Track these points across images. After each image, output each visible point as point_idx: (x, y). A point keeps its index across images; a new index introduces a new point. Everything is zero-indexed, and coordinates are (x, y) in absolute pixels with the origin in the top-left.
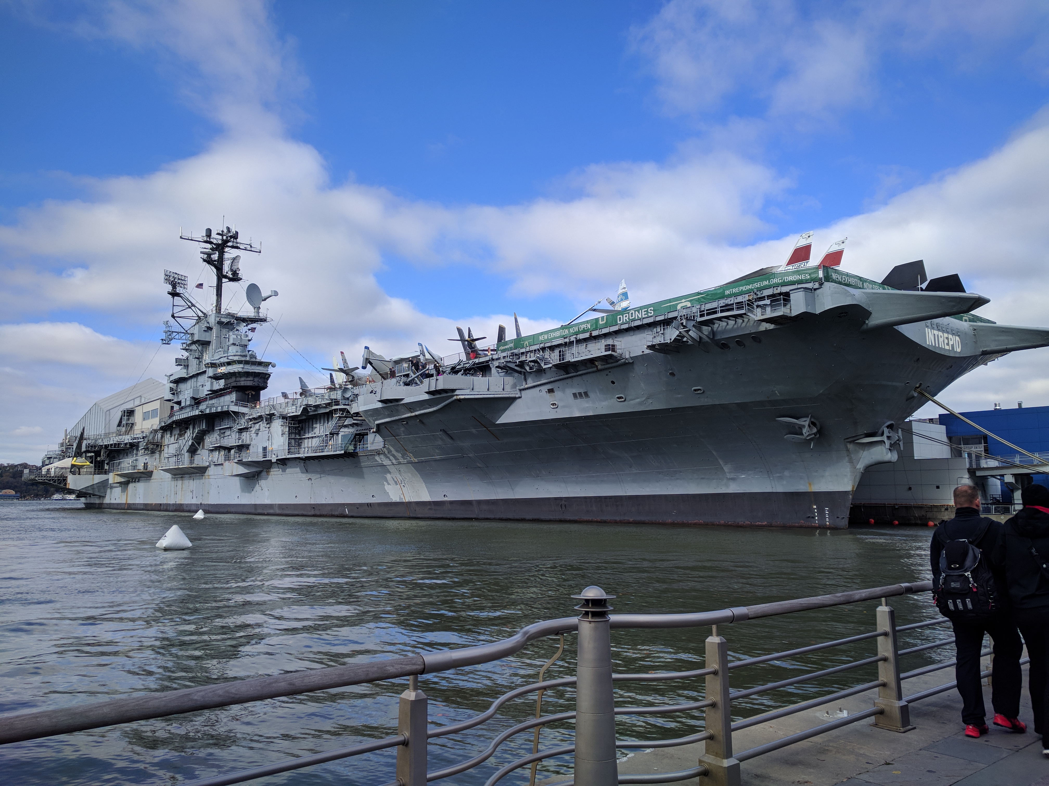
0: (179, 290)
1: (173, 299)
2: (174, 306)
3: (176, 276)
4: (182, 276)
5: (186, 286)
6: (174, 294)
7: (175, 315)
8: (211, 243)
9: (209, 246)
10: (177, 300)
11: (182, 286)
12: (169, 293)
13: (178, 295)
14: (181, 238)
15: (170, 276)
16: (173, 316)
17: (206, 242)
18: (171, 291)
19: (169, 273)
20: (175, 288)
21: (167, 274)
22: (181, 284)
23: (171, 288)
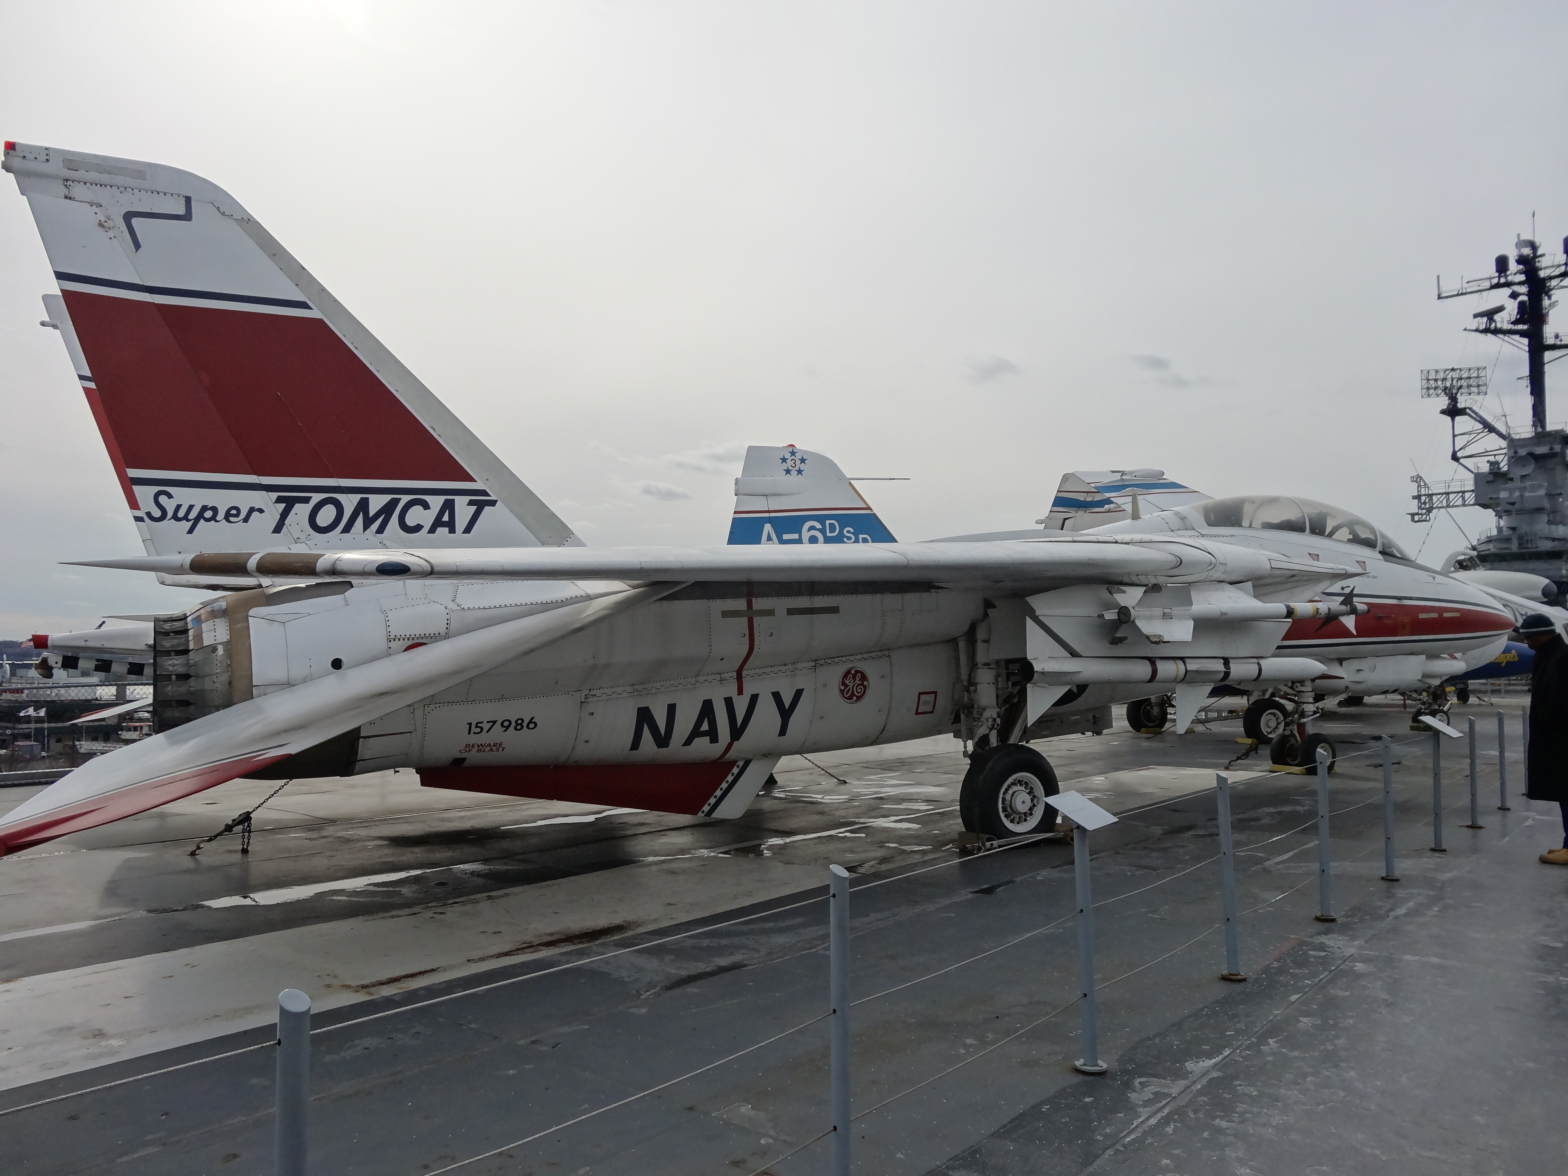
0: (1463, 402)
1: (1453, 421)
2: (1454, 436)
3: (1455, 375)
4: (1470, 370)
5: (1483, 388)
6: (1453, 411)
7: (1459, 454)
8: (1508, 284)
9: (1507, 291)
10: (1463, 423)
11: (1475, 390)
12: (1443, 412)
13: (1462, 412)
14: (1440, 297)
15: (1436, 380)
16: (1455, 458)
17: (1498, 286)
18: (1445, 407)
19: (1437, 371)
20: (1453, 399)
21: (1430, 377)
22: (1469, 386)
23: (1443, 402)
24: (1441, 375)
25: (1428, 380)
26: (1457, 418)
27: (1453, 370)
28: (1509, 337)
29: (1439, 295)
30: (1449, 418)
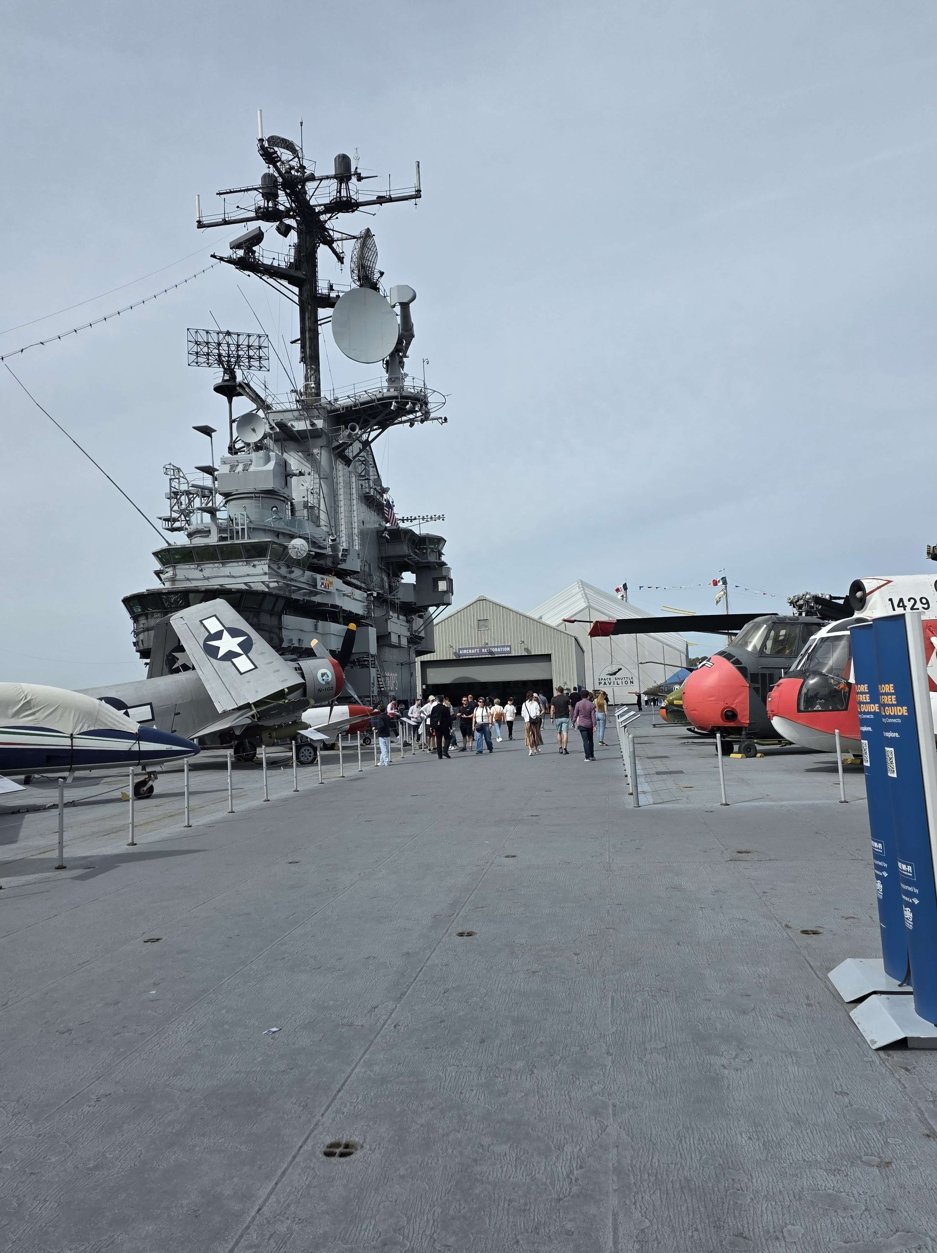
0: (240, 376)
1: (230, 402)
2: (232, 420)
3: (232, 340)
5: (264, 362)
6: (230, 389)
11: (257, 364)
12: (219, 389)
13: (239, 390)
14: (200, 225)
15: (207, 343)
16: (234, 451)
17: (264, 215)
18: (219, 381)
19: (207, 332)
20: (230, 371)
21: (200, 339)
22: (250, 357)
23: (217, 375)
24: (213, 338)
25: (197, 343)
26: (234, 398)
27: (228, 333)
28: (275, 280)
29: (199, 222)
30: (225, 398)
